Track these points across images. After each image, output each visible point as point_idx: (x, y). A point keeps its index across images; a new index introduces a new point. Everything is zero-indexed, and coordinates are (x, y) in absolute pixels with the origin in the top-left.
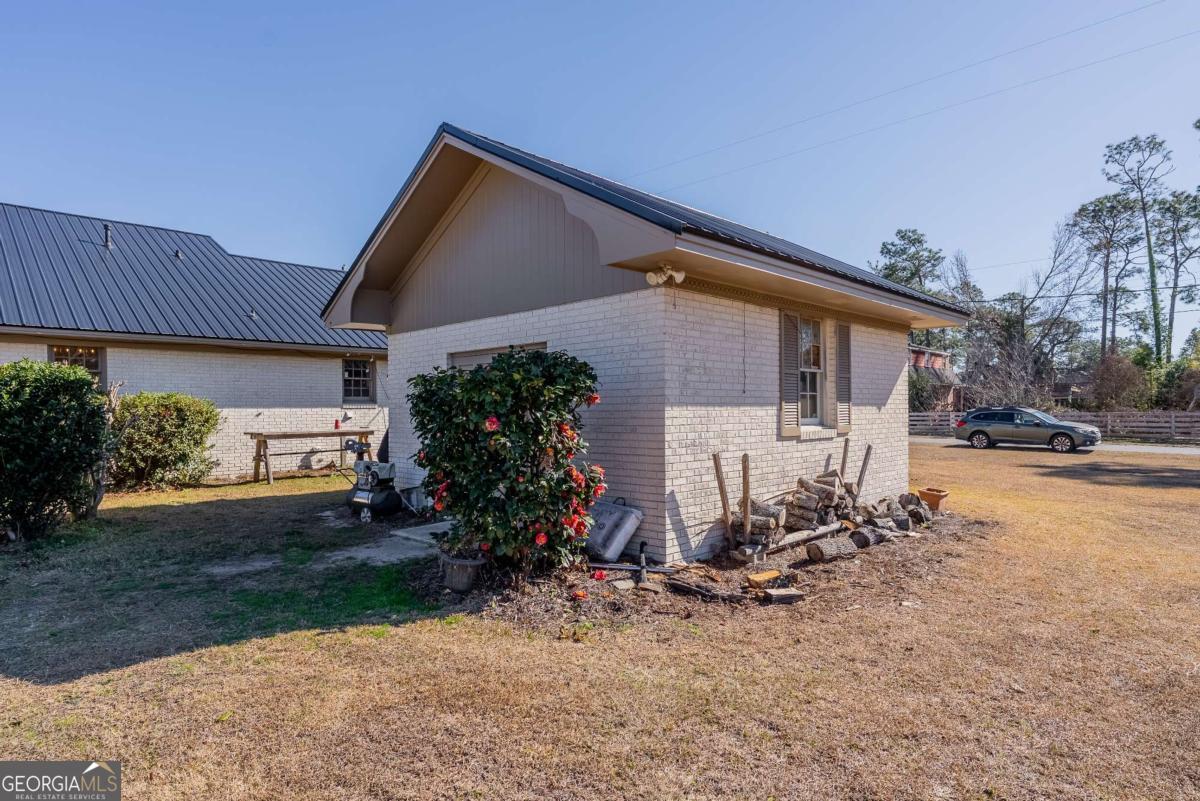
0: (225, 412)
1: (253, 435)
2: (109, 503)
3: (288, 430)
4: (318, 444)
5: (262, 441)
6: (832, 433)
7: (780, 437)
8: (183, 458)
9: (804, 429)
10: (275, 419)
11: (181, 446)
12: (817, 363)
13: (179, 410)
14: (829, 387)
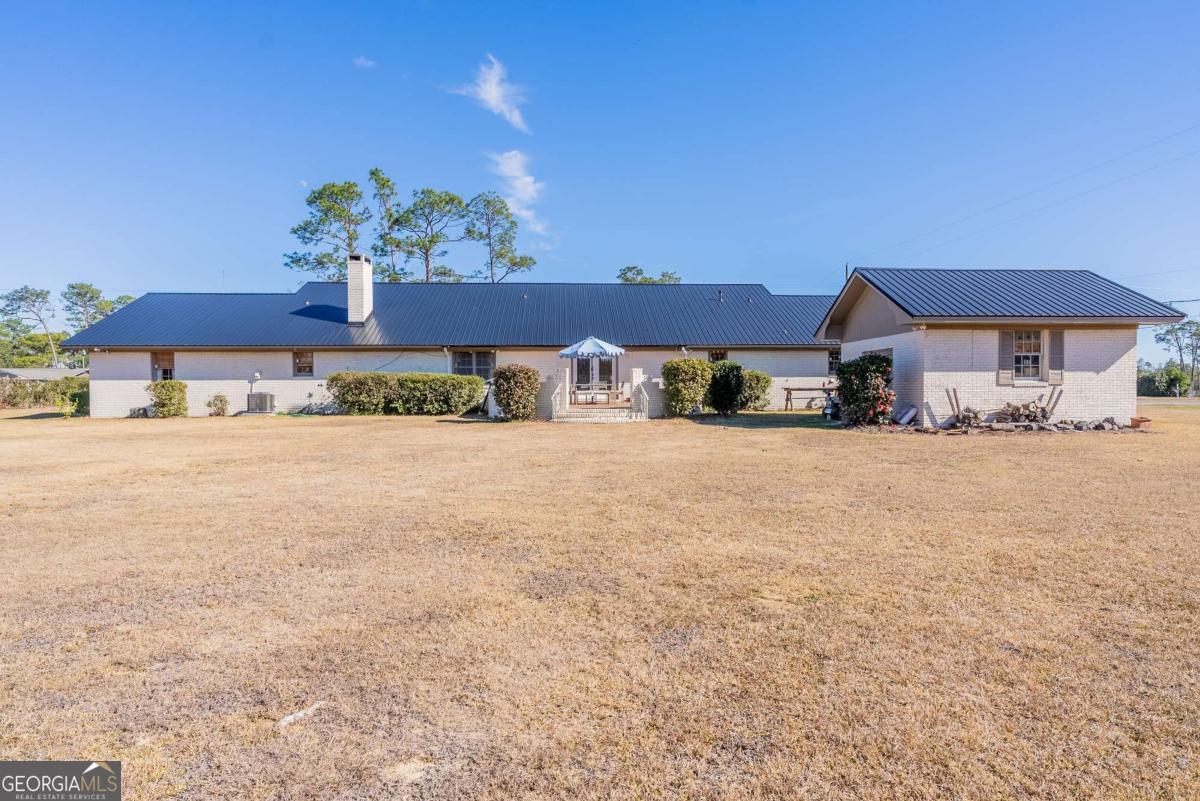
0: (773, 379)
1: (786, 389)
2: (739, 412)
3: (801, 387)
4: (815, 394)
5: (789, 391)
6: (1045, 384)
7: (998, 384)
8: (757, 398)
9: (1016, 382)
10: (794, 382)
11: (758, 393)
12: (1039, 351)
13: (757, 377)
14: (1045, 362)
